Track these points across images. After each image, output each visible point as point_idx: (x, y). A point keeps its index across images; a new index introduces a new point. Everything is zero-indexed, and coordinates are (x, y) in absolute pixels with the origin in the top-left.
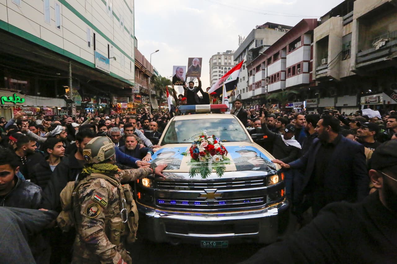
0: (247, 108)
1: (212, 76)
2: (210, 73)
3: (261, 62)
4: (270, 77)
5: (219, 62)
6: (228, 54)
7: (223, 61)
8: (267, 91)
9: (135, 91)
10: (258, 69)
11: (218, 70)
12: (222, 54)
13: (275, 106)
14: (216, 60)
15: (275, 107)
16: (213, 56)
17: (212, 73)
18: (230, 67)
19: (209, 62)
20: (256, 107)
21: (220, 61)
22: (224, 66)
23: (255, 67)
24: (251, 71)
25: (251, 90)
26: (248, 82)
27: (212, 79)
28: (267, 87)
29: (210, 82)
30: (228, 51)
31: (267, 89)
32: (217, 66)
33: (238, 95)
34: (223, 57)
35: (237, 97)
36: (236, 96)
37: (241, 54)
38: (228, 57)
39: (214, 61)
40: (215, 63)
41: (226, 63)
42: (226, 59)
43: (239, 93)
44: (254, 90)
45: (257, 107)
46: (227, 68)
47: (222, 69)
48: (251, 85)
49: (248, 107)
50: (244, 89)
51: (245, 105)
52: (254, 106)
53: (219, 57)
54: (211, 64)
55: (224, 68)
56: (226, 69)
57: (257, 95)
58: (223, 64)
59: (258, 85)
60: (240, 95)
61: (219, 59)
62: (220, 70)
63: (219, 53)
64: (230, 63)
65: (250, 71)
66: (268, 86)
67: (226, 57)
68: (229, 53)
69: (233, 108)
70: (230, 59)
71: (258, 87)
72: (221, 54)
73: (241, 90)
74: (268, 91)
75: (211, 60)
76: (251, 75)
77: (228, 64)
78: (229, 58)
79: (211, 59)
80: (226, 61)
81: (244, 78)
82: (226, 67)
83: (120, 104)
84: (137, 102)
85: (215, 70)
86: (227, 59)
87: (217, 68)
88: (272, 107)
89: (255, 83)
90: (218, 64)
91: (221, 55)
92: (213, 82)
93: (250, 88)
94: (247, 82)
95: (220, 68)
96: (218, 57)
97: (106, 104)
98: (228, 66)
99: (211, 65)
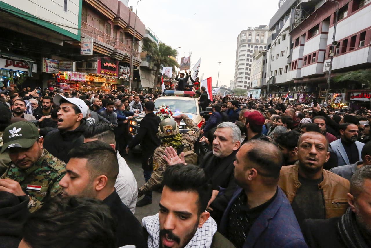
0: (283, 96)
1: (238, 56)
2: (237, 52)
3: (320, 20)
4: (339, 43)
5: (249, 39)
6: (261, 29)
7: (254, 38)
8: (331, 68)
9: (85, 51)
10: (311, 34)
11: (246, 48)
12: (254, 29)
13: (338, 96)
14: (245, 37)
15: (337, 98)
16: (242, 32)
17: (239, 51)
18: (262, 46)
19: (237, 40)
20: (298, 96)
21: (250, 37)
22: (254, 44)
23: (306, 30)
24: (298, 40)
25: (295, 68)
26: (290, 57)
27: (238, 60)
28: (332, 60)
29: (235, 63)
30: (261, 26)
31: (331, 65)
32: (247, 43)
33: (271, 77)
34: (254, 33)
35: (270, 79)
36: (268, 79)
37: (282, 19)
38: (260, 32)
39: (243, 38)
40: (244, 40)
41: (257, 41)
42: (258, 35)
43: (273, 75)
44: (301, 69)
45: (302, 96)
46: (259, 46)
47: (252, 47)
48: (296, 61)
49: (284, 94)
50: (281, 69)
51: (280, 92)
52: (296, 95)
53: (250, 33)
54: (239, 40)
55: (254, 46)
56: (256, 47)
57: (305, 77)
58: (253, 41)
59: (309, 59)
60: (274, 77)
61: (250, 35)
62: (249, 48)
63: (249, 28)
64: (262, 41)
65: (295, 38)
66: (334, 59)
67: (258, 34)
68: (263, 29)
69: (261, 95)
70: (263, 36)
71: (309, 63)
72: (252, 29)
73: (276, 71)
74: (333, 69)
75: (239, 37)
76: (297, 45)
77: (259, 42)
78: (262, 34)
79: (239, 35)
80: (258, 38)
81: (283, 52)
82: (257, 45)
83: (65, 74)
84: (106, 74)
85: (242, 48)
86: (260, 35)
87: (246, 46)
88: (330, 98)
89: (304, 58)
90: (247, 42)
91: (253, 31)
92: (239, 63)
93: (293, 65)
94: (288, 58)
95: (249, 46)
96: (248, 33)
97: (26, 70)
98: (259, 44)
99: (239, 42)
